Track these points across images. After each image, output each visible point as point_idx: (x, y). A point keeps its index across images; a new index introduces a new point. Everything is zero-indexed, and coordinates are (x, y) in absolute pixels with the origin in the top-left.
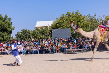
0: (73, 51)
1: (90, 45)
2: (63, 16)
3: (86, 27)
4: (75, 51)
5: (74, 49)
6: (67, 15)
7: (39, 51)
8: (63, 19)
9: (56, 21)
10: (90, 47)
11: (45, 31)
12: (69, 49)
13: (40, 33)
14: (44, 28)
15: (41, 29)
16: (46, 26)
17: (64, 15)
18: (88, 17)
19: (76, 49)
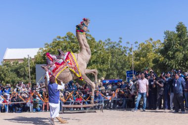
0: (77, 108)
1: (109, 98)
2: (58, 40)
3: (103, 63)
4: (80, 108)
5: (78, 104)
6: (66, 37)
7: (7, 107)
8: (58, 45)
9: (44, 49)
10: (109, 101)
11: (23, 67)
12: (68, 104)
13: (11, 71)
14: (19, 62)
15: (14, 63)
16: (25, 58)
17: (59, 38)
18: (106, 43)
19: (82, 104)
